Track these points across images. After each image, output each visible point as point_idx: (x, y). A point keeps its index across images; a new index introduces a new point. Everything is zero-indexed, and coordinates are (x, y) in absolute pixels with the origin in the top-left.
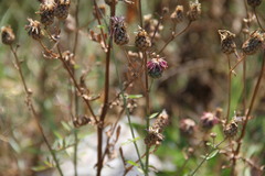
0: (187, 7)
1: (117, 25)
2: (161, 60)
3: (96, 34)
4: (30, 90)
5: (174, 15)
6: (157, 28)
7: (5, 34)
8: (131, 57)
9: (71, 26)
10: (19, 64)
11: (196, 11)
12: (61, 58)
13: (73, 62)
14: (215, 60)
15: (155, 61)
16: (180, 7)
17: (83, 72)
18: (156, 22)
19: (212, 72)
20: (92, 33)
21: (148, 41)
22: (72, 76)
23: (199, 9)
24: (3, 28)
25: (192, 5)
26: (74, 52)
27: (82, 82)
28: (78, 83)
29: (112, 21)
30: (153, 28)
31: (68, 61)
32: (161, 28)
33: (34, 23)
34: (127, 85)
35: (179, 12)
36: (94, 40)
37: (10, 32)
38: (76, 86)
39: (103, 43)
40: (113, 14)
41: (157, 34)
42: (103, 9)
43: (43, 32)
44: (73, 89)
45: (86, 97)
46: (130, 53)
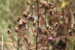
1: (39, 29)
2: (52, 38)
3: (34, 31)
4: (15, 46)
5: (55, 25)
7: (8, 31)
9: (27, 28)
12: (24, 37)
13: (27, 38)
15: (50, 38)
16: (57, 23)
17: (30, 41)
20: (33, 30)
21: (48, 33)
22: (27, 42)
23: (62, 23)
24: (8, 29)
25: (60, 23)
26: (28, 36)
27: (30, 44)
28: (29, 44)
29: (38, 28)
30: (49, 28)
33: (17, 28)
34: (42, 45)
35: (56, 24)
36: (33, 32)
37: (10, 30)
39: (35, 33)
40: (38, 25)
41: (51, 30)
42: (35, 24)
43: (19, 31)
44: (27, 46)
45: (31, 48)
46: (43, 36)
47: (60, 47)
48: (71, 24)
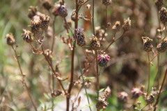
0: (122, 22)
1: (79, 34)
2: (106, 55)
3: (65, 39)
4: (24, 74)
5: (114, 27)
6: (103, 35)
7: (9, 39)
8: (87, 53)
9: (50, 33)
10: (18, 57)
11: (128, 25)
12: (44, 54)
13: (51, 56)
14: (139, 53)
15: (102, 56)
16: (118, 23)
17: (58, 62)
18: (103, 31)
19: (138, 61)
20: (63, 38)
21: (98, 43)
22: (51, 65)
23: (130, 24)
24: (8, 35)
25: (125, 21)
26: (52, 50)
27: (57, 68)
28: (55, 69)
29: (76, 31)
30: (101, 35)
31: (48, 56)
32: (106, 35)
33: (27, 32)
34: (85, 71)
35: (117, 25)
36: (64, 42)
37: (12, 38)
38: (53, 71)
39: (70, 44)
40: (76, 27)
41: (104, 39)
42: (70, 24)
43: (32, 38)
44: (51, 73)
45: (59, 78)
46: (87, 50)
47: (124, 78)
48: (151, 27)
